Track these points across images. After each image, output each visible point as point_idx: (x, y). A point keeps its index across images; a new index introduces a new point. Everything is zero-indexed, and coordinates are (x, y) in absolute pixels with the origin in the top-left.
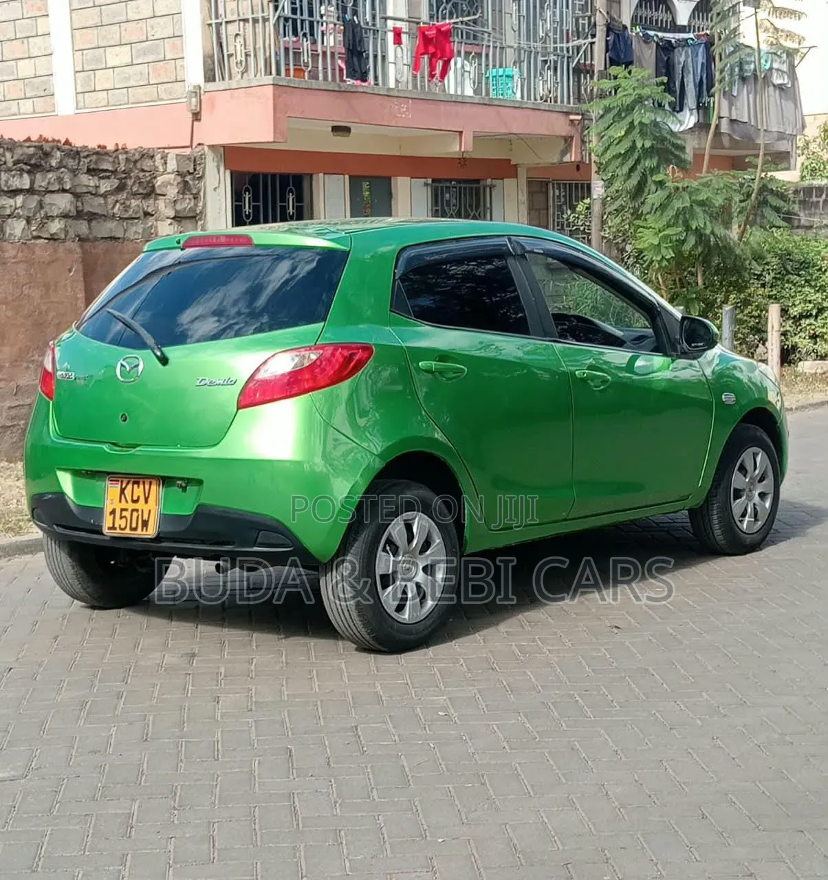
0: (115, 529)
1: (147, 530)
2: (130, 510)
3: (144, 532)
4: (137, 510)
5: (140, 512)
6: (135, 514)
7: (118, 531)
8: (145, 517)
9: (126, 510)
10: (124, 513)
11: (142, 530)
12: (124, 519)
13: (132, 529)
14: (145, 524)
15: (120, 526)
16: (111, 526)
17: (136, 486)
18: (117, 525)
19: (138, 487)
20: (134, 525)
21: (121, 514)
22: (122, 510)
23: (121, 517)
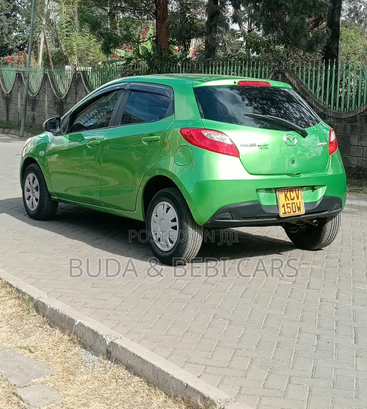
0: (286, 213)
1: (300, 211)
2: (291, 204)
3: (300, 212)
4: (294, 203)
5: (296, 204)
6: (294, 205)
7: (288, 214)
8: (299, 206)
9: (289, 204)
10: (288, 206)
11: (298, 212)
12: (289, 208)
13: (294, 212)
14: (299, 208)
15: (288, 211)
16: (284, 212)
17: (291, 193)
18: (286, 211)
19: (293, 193)
20: (294, 210)
21: (287, 206)
22: (287, 204)
23: (288, 208)
